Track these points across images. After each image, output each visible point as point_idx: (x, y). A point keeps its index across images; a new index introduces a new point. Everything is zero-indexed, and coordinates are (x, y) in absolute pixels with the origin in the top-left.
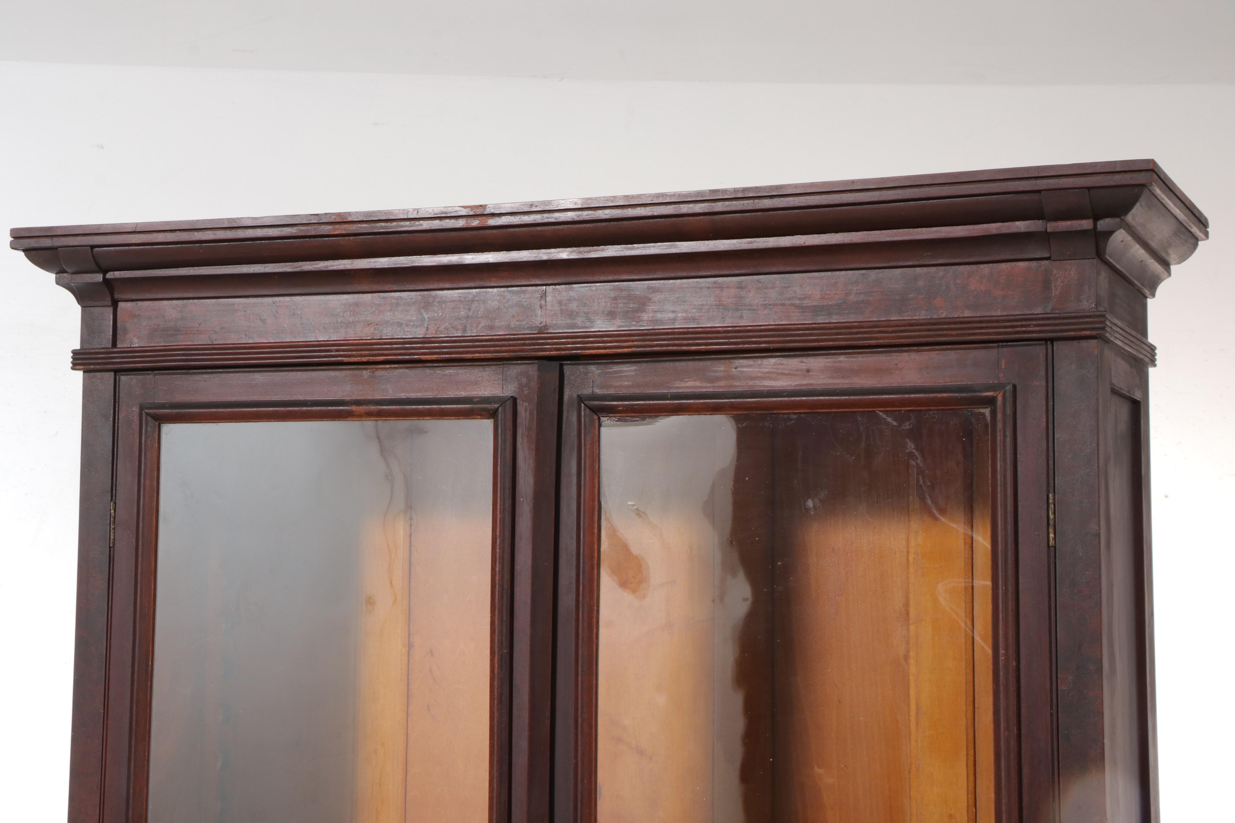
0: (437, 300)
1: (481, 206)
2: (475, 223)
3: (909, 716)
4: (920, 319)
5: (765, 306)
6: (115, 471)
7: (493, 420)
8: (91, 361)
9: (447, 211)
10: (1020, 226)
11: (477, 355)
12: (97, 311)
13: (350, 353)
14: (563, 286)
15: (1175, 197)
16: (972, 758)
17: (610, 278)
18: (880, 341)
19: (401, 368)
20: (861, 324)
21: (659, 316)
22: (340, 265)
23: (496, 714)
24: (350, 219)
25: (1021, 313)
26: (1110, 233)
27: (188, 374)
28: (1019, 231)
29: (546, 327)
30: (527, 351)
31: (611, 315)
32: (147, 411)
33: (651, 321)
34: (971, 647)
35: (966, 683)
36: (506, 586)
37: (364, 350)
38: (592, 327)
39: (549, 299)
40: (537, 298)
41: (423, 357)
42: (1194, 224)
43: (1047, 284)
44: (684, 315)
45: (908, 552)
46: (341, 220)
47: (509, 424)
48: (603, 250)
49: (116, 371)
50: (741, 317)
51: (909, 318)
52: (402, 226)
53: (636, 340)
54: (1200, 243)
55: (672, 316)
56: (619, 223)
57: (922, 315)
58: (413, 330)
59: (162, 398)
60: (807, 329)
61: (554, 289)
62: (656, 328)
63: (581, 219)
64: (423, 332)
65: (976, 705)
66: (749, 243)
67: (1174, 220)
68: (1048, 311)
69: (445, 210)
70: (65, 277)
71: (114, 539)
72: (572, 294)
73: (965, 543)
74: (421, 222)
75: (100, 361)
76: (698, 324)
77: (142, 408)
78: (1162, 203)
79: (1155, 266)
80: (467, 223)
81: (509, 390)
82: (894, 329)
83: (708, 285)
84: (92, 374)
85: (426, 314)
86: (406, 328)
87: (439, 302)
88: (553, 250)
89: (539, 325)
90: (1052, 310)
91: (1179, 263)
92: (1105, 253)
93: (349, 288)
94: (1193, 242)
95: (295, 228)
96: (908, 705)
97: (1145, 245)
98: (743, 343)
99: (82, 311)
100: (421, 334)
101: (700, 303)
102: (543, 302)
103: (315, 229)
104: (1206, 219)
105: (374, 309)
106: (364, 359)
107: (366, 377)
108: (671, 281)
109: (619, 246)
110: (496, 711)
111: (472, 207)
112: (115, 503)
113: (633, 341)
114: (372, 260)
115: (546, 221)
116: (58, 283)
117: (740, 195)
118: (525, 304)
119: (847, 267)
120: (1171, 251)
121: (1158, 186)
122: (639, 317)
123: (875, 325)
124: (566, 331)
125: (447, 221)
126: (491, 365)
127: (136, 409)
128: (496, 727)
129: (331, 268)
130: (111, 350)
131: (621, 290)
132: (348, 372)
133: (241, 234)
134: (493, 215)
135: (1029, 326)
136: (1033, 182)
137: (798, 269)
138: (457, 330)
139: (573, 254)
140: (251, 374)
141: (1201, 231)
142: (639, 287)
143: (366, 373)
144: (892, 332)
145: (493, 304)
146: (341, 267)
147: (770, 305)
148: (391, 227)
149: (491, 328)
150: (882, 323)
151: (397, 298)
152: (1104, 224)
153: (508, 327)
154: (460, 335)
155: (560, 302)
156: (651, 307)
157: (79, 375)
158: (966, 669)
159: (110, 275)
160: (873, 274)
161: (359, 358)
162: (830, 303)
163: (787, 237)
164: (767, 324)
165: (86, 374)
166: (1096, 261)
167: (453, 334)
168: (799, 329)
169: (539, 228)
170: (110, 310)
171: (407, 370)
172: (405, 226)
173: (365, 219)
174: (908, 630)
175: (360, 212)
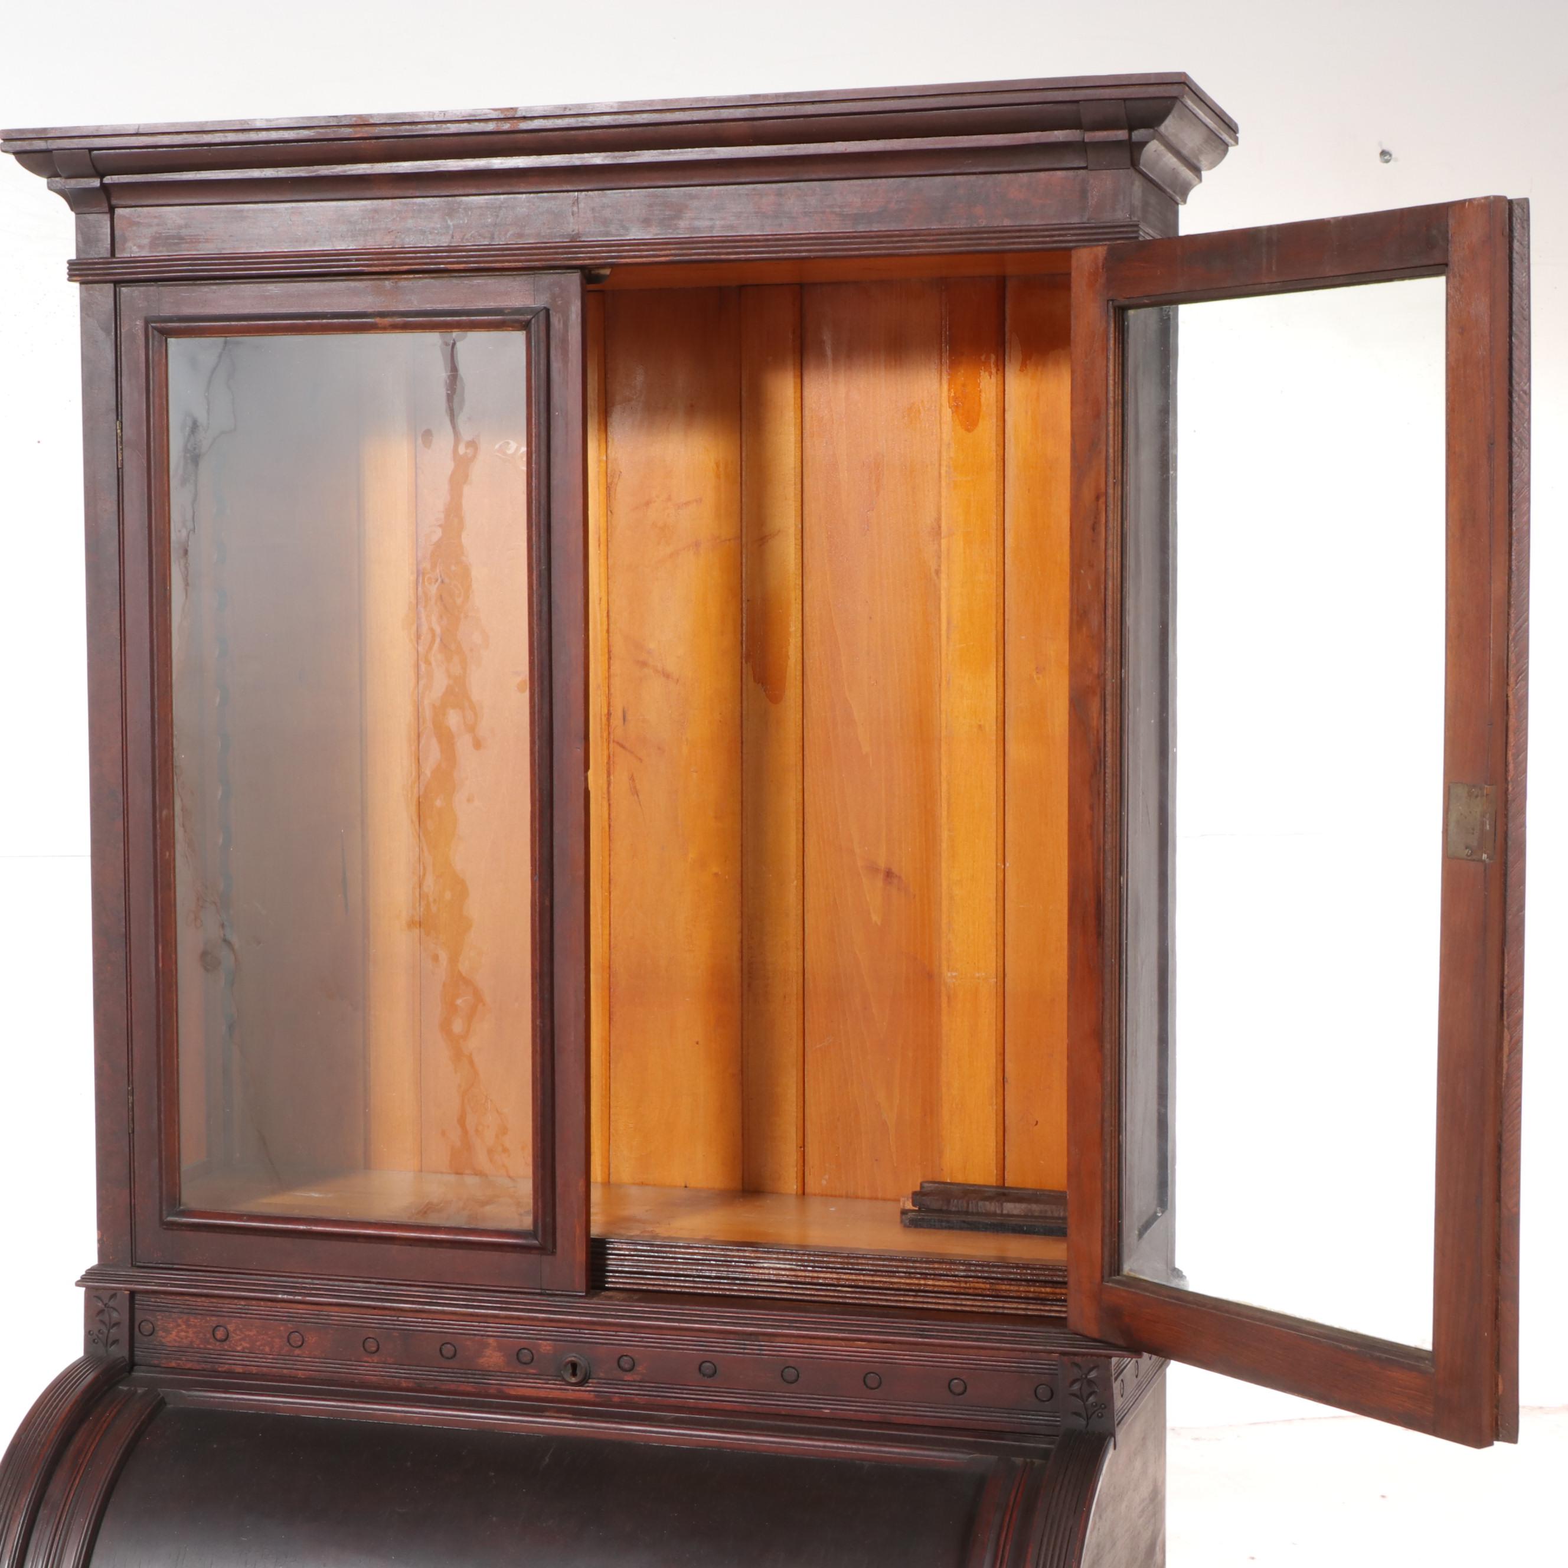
0: (462, 207)
1: (512, 108)
2: (506, 126)
3: (940, 630)
4: (960, 228)
5: (806, 214)
6: (119, 389)
7: (525, 332)
8: (89, 272)
9: (476, 114)
10: (1059, 136)
11: (507, 264)
12: (91, 217)
13: (371, 262)
14: (596, 192)
15: (1205, 106)
16: (1002, 670)
17: (645, 184)
18: (921, 250)
19: (426, 278)
20: (902, 232)
21: (697, 223)
22: (359, 169)
23: (536, 630)
24: (372, 121)
25: (1059, 222)
26: (1143, 144)
27: (195, 285)
28: (1058, 140)
29: (578, 235)
30: (560, 260)
31: (646, 222)
32: (153, 325)
33: (688, 228)
34: (1002, 559)
35: (997, 595)
36: (543, 501)
37: (386, 259)
38: (627, 235)
39: (582, 205)
40: (569, 204)
41: (449, 266)
42: (1223, 130)
43: (1083, 193)
44: (723, 222)
45: (940, 465)
46: (362, 122)
47: (543, 335)
48: (638, 155)
49: (116, 283)
50: (781, 225)
51: (950, 227)
52: (428, 129)
53: (674, 249)
54: (1230, 149)
55: (708, 223)
56: (657, 127)
57: (961, 224)
58: (438, 238)
59: (167, 311)
60: (848, 238)
61: (586, 195)
62: (693, 236)
63: (617, 123)
64: (447, 240)
65: (1006, 617)
66: (789, 149)
67: (1204, 128)
68: (1085, 220)
69: (473, 113)
70: (57, 182)
71: (122, 460)
72: (605, 200)
73: (997, 455)
74: (449, 125)
75: (98, 272)
76: (737, 232)
77: (147, 322)
78: (1193, 113)
79: (1186, 173)
80: (497, 126)
81: (539, 302)
82: (935, 237)
83: (747, 192)
84: (90, 285)
85: (451, 221)
86: (429, 236)
87: (465, 209)
88: (586, 155)
89: (571, 233)
90: (1088, 219)
91: (1210, 168)
92: (1139, 163)
93: (368, 194)
94: (1223, 148)
95: (313, 131)
96: (940, 619)
97: (1177, 154)
98: (784, 252)
99: (77, 218)
100: (446, 242)
101: (739, 210)
102: (575, 209)
103: (334, 131)
104: (1236, 125)
105: (395, 216)
106: (387, 269)
107: (389, 288)
108: (709, 188)
109: (656, 151)
110: (535, 627)
111: (502, 110)
112: (122, 422)
113: (670, 249)
114: (395, 164)
115: (580, 125)
116: (50, 188)
117: (781, 101)
118: (556, 211)
119: (887, 174)
120: (1202, 158)
121: (1189, 98)
122: (676, 225)
123: (916, 233)
124: (599, 239)
125: (476, 124)
126: (521, 275)
127: (140, 323)
128: (536, 644)
129: (349, 173)
130: (110, 260)
131: (657, 196)
132: (369, 283)
133: (253, 136)
134: (525, 118)
135: (1065, 235)
136: (1071, 92)
137: (838, 176)
138: (485, 238)
139: (608, 158)
140: (264, 285)
141: (1231, 138)
142: (674, 194)
143: (388, 284)
144: (933, 241)
145: (522, 211)
146: (361, 172)
147: (810, 213)
148: (416, 130)
149: (520, 235)
150: (922, 231)
151: (420, 205)
152: (1138, 135)
153: (538, 235)
154: (487, 243)
155: (593, 209)
156: (689, 214)
157: (76, 286)
158: (997, 581)
159: (108, 180)
160: (914, 181)
161: (381, 268)
162: (871, 211)
163: (828, 143)
164: (807, 232)
165: (83, 286)
166: (1131, 171)
167: (480, 242)
168: (839, 238)
169: (573, 132)
170: (107, 217)
171: (432, 281)
172: (431, 129)
173: (388, 122)
174: (940, 545)
175: (382, 115)
